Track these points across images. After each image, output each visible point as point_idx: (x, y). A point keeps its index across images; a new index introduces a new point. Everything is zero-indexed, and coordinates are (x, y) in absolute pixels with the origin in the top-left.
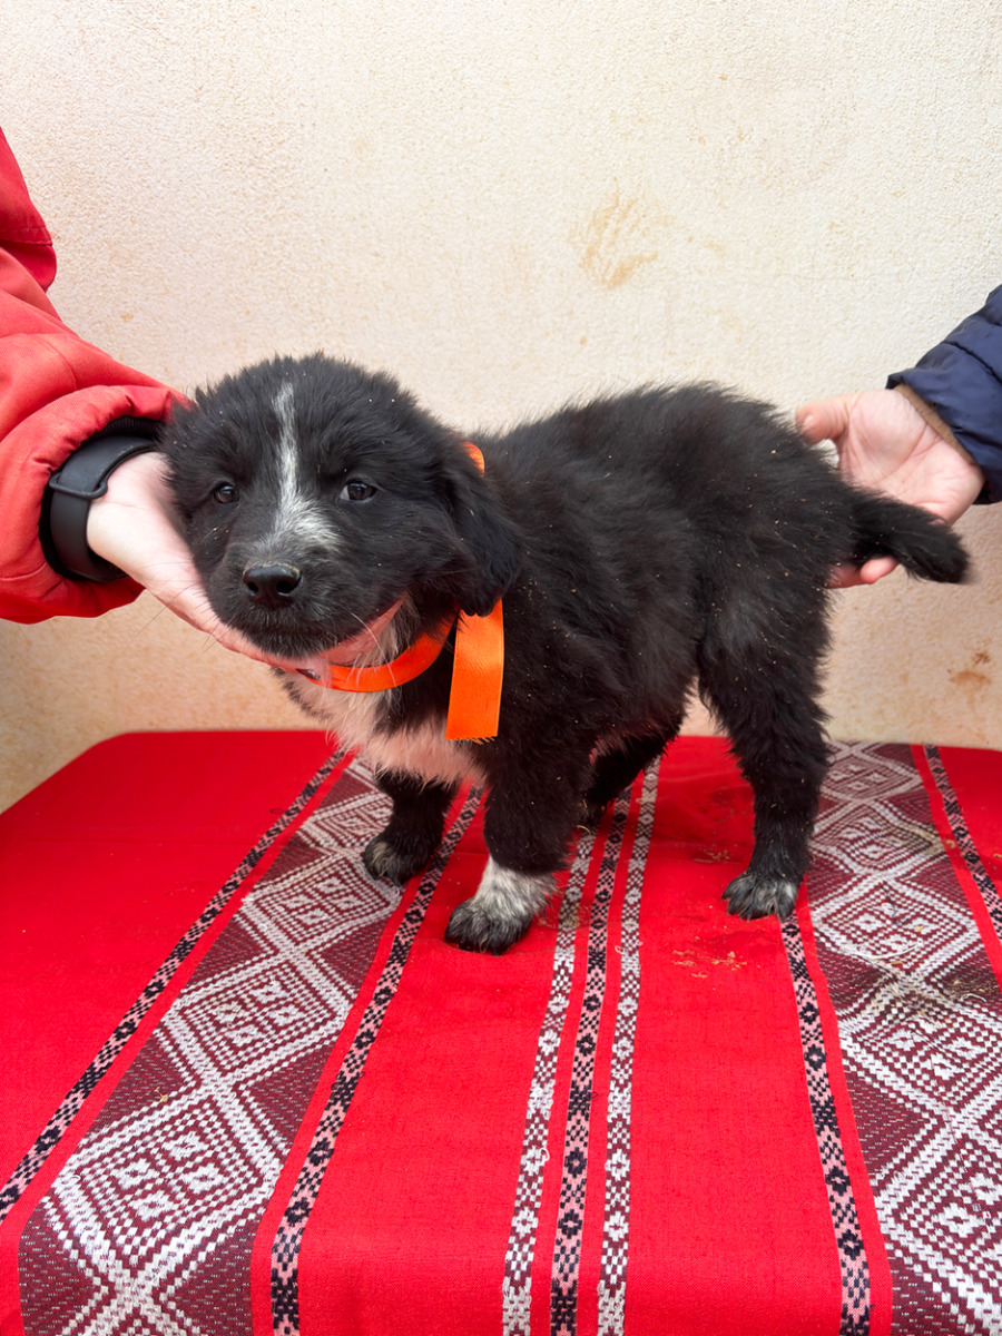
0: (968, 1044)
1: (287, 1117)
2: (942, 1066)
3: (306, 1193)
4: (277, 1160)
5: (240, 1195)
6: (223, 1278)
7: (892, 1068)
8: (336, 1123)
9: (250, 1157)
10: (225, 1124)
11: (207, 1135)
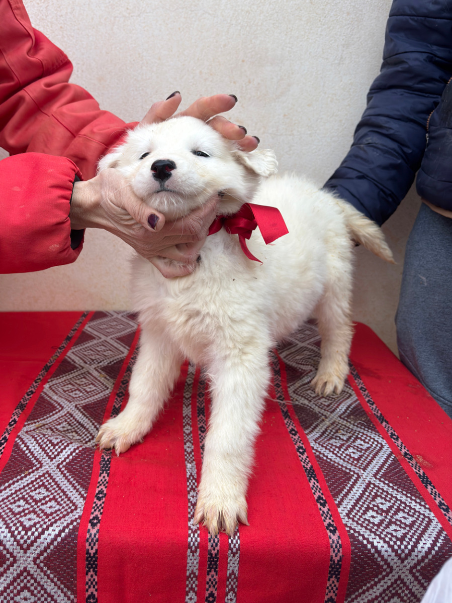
0: (362, 443)
1: (83, 480)
2: (354, 453)
3: (97, 513)
4: (82, 499)
5: (68, 514)
6: (65, 553)
7: (333, 453)
8: (105, 483)
9: (70, 497)
10: (56, 483)
11: (49, 488)
